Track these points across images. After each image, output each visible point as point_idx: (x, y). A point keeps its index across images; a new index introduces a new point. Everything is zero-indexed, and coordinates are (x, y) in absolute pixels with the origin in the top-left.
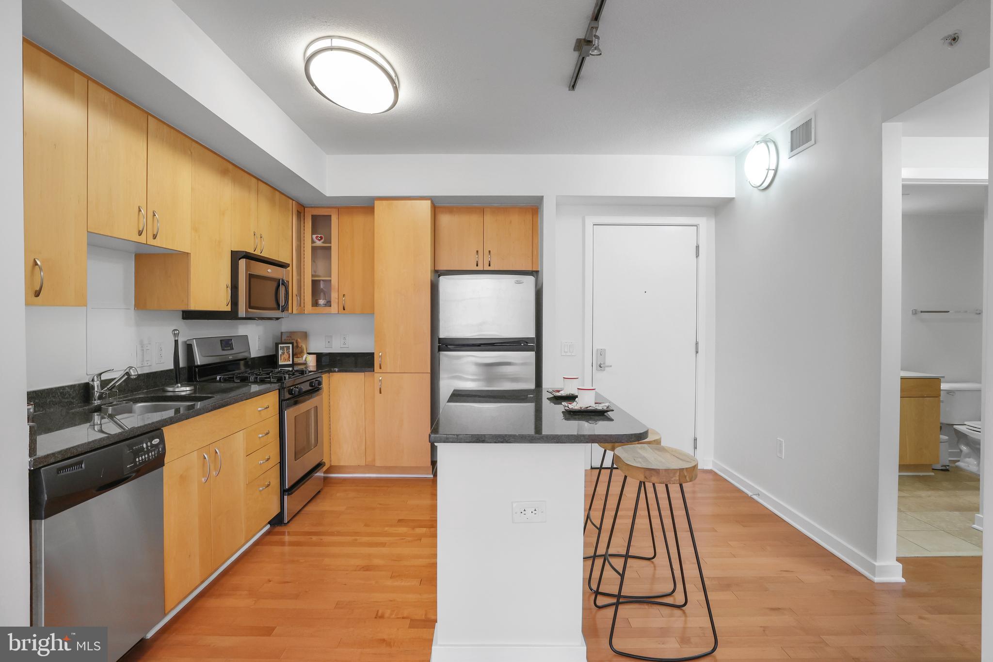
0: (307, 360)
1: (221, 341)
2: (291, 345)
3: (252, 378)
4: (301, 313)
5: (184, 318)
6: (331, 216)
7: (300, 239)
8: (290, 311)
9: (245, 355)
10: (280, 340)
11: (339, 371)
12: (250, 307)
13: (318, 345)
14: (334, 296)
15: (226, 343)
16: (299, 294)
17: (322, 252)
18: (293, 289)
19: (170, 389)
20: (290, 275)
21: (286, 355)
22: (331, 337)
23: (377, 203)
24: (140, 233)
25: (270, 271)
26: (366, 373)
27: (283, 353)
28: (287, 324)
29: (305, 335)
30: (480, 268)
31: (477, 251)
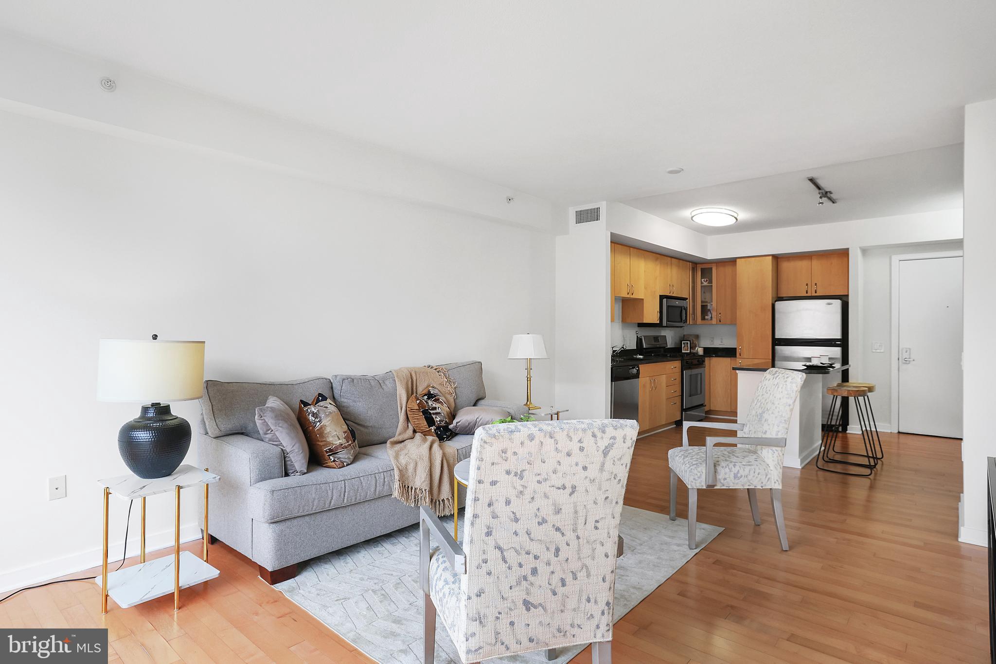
0: (698, 350)
1: (654, 338)
2: (689, 342)
3: (668, 355)
4: (695, 324)
5: (638, 326)
6: (712, 268)
7: (694, 282)
8: (688, 323)
9: (665, 345)
10: (683, 338)
11: (715, 357)
12: (668, 322)
13: (706, 343)
14: (714, 314)
15: (656, 338)
16: (694, 313)
17: (708, 289)
18: (690, 310)
19: (635, 356)
20: (689, 304)
21: (686, 348)
22: (713, 338)
23: (738, 260)
24: (628, 294)
25: (677, 303)
26: (732, 358)
27: (685, 346)
28: (687, 330)
29: (697, 337)
30: (809, 294)
31: (807, 284)
